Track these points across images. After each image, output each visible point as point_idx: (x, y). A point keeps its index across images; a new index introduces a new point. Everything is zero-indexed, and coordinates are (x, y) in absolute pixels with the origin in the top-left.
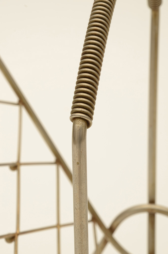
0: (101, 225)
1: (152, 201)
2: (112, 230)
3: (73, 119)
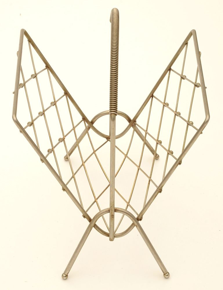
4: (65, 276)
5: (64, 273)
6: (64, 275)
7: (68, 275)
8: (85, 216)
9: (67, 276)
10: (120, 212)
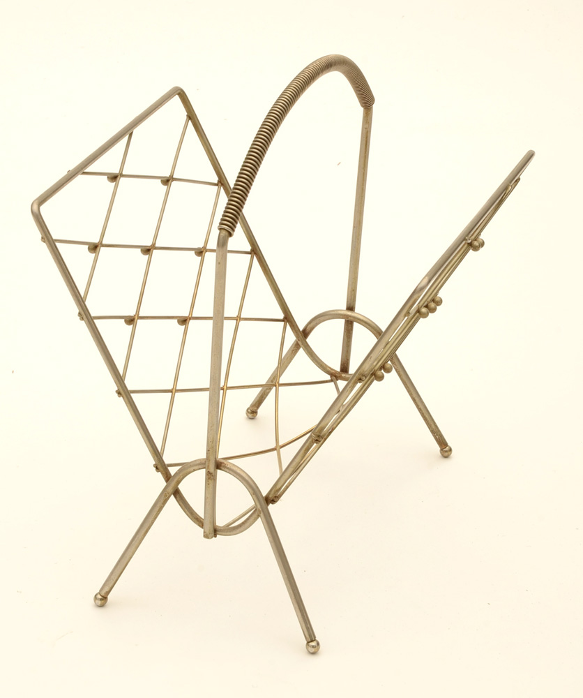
0: (294, 326)
1: (351, 308)
2: (305, 333)
3: (220, 229)
4: (102, 600)
5: (99, 593)
6: (99, 597)
7: (109, 597)
8: (158, 467)
9: (105, 598)
10: (228, 471)
